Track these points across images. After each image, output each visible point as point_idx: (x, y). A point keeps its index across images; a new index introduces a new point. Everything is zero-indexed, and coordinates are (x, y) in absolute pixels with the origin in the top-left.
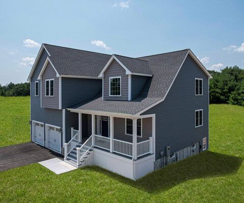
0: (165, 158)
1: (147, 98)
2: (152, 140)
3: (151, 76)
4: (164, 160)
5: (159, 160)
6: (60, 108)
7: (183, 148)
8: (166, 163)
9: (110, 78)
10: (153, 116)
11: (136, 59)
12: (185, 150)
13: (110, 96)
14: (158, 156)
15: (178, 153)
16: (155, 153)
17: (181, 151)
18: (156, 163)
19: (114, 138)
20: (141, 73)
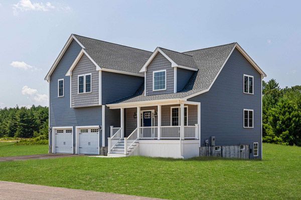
0: (210, 147)
1: (193, 89)
2: (198, 127)
3: (196, 70)
4: (209, 150)
5: (204, 148)
6: (100, 104)
7: (230, 145)
8: (211, 153)
9: (154, 72)
10: (199, 104)
11: (182, 53)
12: (232, 147)
13: (153, 90)
14: (203, 144)
15: (224, 147)
16: (200, 139)
17: (227, 147)
18: (201, 150)
19: (162, 125)
20: (187, 66)
